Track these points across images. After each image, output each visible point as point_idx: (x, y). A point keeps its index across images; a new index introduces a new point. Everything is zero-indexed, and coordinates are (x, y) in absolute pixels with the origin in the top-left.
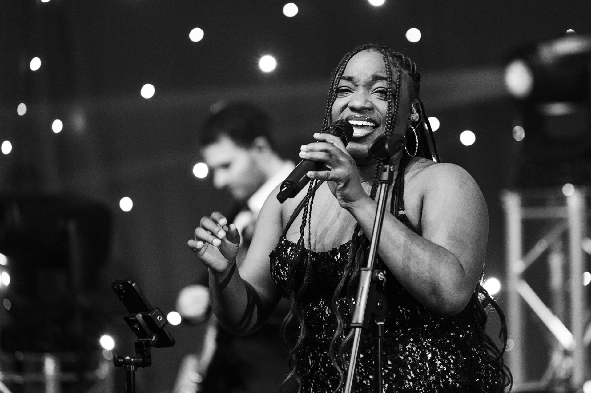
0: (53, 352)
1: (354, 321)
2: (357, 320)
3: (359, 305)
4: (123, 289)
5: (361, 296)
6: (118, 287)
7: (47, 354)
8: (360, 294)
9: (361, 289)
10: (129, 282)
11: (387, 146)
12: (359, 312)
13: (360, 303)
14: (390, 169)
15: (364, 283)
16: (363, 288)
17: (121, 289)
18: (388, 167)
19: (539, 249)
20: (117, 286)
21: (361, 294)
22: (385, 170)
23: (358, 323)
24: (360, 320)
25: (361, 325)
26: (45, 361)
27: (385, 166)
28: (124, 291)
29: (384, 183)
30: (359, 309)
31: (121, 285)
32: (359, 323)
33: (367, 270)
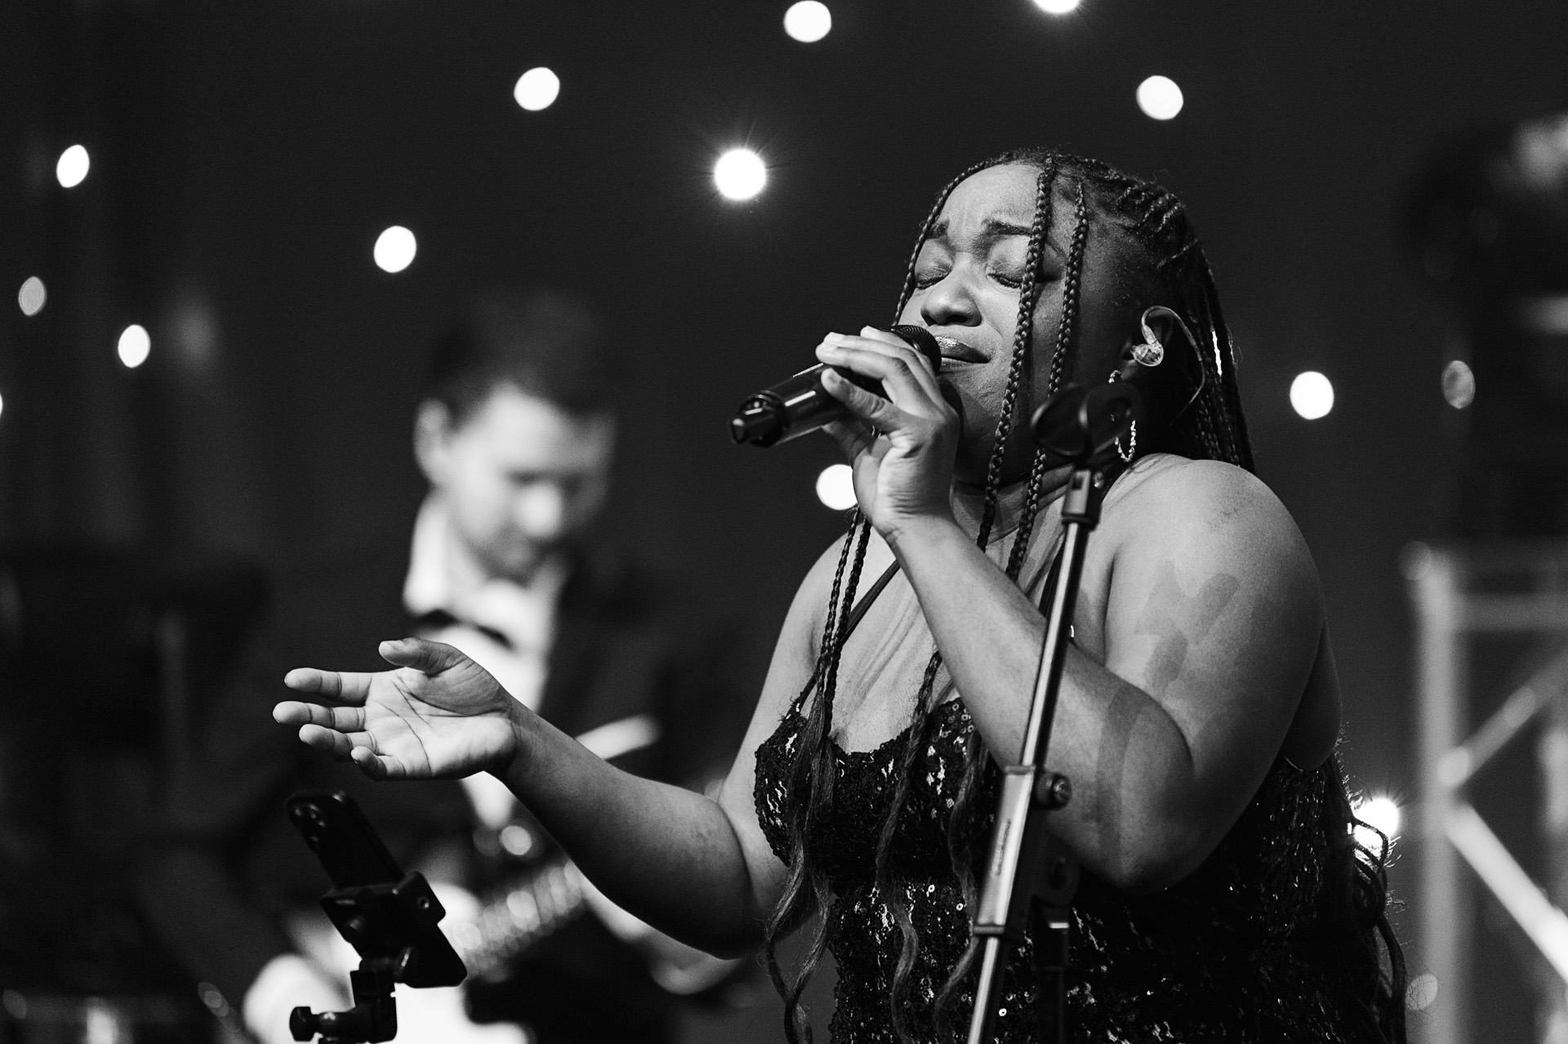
0: (112, 994)
1: (983, 920)
2: (992, 916)
3: (999, 873)
4: (319, 818)
5: (1003, 848)
6: (306, 811)
7: (94, 999)
8: (1000, 842)
9: (1003, 826)
10: (337, 797)
11: (1083, 417)
12: (997, 892)
13: (1000, 866)
14: (1092, 482)
15: (1013, 811)
16: (1009, 823)
17: (314, 816)
18: (1085, 475)
19: (1513, 716)
20: (302, 810)
21: (1005, 840)
22: (1077, 485)
23: (992, 924)
24: (1000, 918)
25: (1000, 930)
26: (88, 1022)
27: (1079, 474)
28: (321, 824)
29: (1074, 521)
30: (998, 884)
31: (313, 807)
32: (998, 926)
33: (1023, 773)
